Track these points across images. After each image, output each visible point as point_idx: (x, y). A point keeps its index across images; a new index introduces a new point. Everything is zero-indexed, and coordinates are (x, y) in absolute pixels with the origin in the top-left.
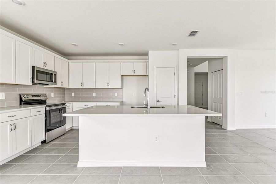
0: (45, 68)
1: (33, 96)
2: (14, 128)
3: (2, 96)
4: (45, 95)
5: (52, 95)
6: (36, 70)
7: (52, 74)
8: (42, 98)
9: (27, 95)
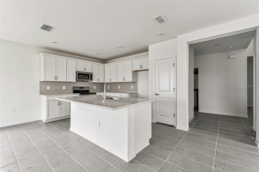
0: (85, 71)
1: (80, 88)
3: (64, 88)
4: (88, 87)
5: (95, 87)
6: (78, 74)
7: (89, 75)
8: (86, 89)
9: (76, 87)
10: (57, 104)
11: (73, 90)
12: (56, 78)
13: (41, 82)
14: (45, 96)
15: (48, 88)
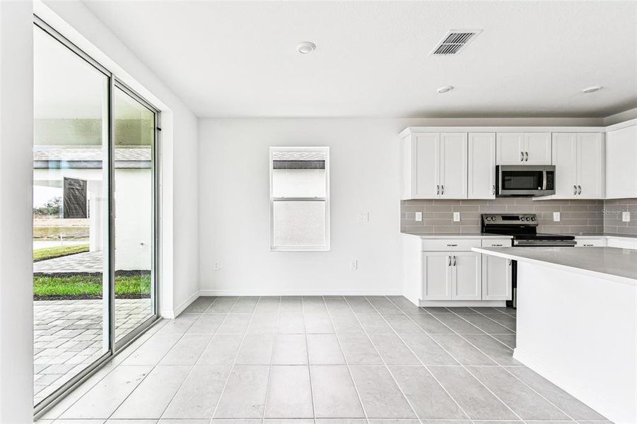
0: (527, 163)
1: (505, 218)
2: (453, 262)
3: (457, 217)
4: (533, 217)
5: (557, 217)
6: (503, 172)
7: (541, 173)
8: (526, 222)
9: (492, 216)
10: (448, 264)
11: (480, 225)
12: (441, 189)
13: (404, 202)
14: (419, 237)
15: (418, 217)
